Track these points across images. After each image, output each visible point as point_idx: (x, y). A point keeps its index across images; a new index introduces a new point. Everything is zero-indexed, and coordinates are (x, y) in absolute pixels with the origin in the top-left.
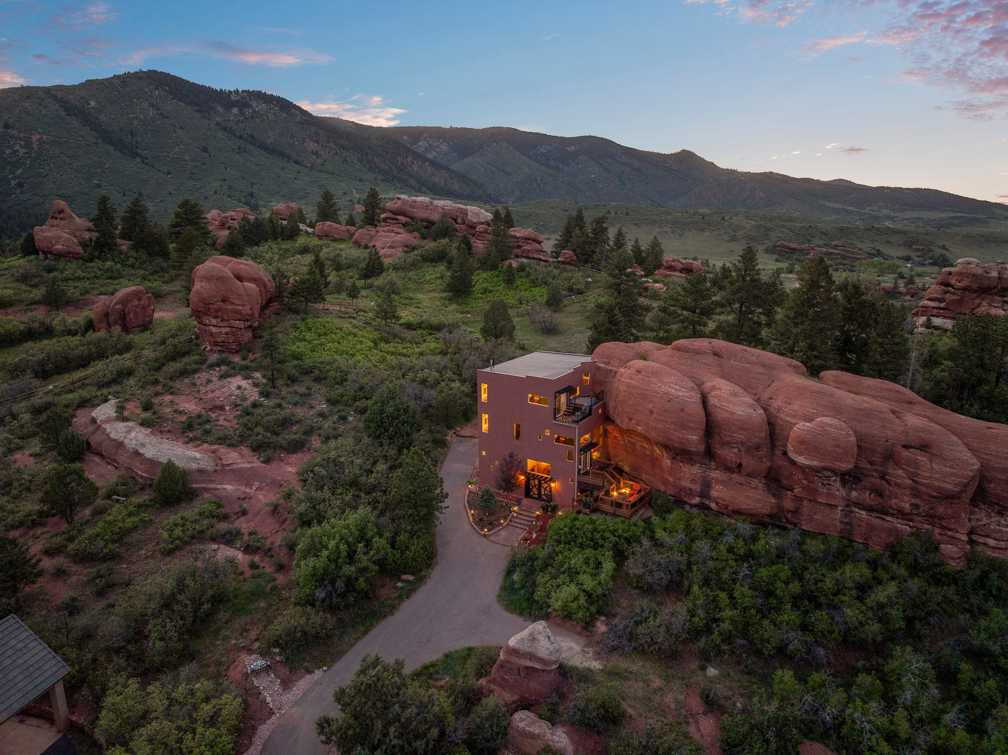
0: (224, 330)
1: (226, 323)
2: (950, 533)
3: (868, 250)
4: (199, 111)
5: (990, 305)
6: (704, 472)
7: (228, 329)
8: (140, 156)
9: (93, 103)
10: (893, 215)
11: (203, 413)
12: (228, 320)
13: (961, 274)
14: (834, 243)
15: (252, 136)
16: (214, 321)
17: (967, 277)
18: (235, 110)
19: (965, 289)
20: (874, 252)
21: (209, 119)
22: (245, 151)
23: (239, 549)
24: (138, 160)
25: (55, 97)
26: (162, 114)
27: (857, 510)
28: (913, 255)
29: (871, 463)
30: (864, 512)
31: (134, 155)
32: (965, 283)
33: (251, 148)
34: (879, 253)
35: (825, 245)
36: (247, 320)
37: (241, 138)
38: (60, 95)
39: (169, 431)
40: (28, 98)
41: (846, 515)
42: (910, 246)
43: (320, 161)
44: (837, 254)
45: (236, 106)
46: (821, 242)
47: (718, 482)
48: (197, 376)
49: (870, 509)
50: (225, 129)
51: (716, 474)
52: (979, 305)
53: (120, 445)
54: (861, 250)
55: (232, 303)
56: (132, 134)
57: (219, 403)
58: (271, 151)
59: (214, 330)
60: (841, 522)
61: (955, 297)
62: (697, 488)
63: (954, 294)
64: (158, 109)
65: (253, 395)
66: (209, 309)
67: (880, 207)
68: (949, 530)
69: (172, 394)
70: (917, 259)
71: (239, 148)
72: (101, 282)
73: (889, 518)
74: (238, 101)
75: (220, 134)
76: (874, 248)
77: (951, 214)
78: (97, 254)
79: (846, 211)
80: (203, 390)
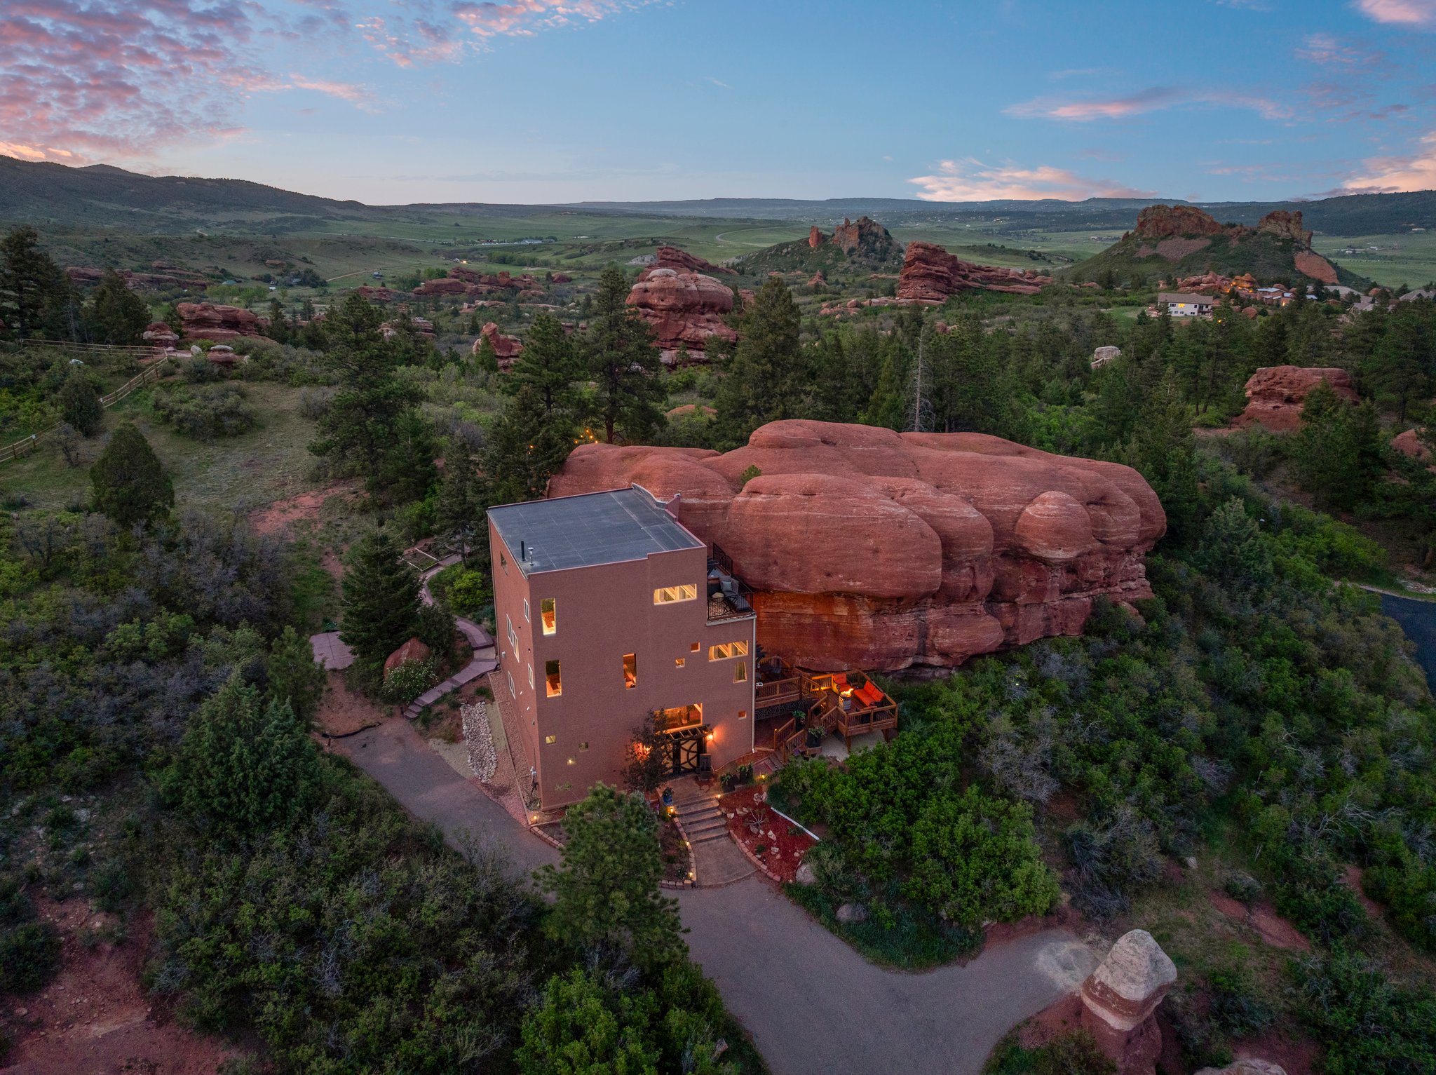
3: (208, 271)
5: (696, 326)
6: (917, 617)
10: (201, 218)
13: (662, 290)
14: (155, 264)
17: (670, 293)
19: (671, 309)
20: (217, 273)
28: (272, 272)
32: (669, 302)
34: (225, 275)
35: (143, 268)
42: (263, 261)
44: (168, 280)
46: (135, 264)
47: (937, 624)
52: (685, 328)
54: (198, 271)
61: (657, 321)
62: (912, 644)
63: (655, 316)
67: (179, 208)
70: (278, 278)
76: (216, 268)
77: (278, 215)
79: (131, 214)
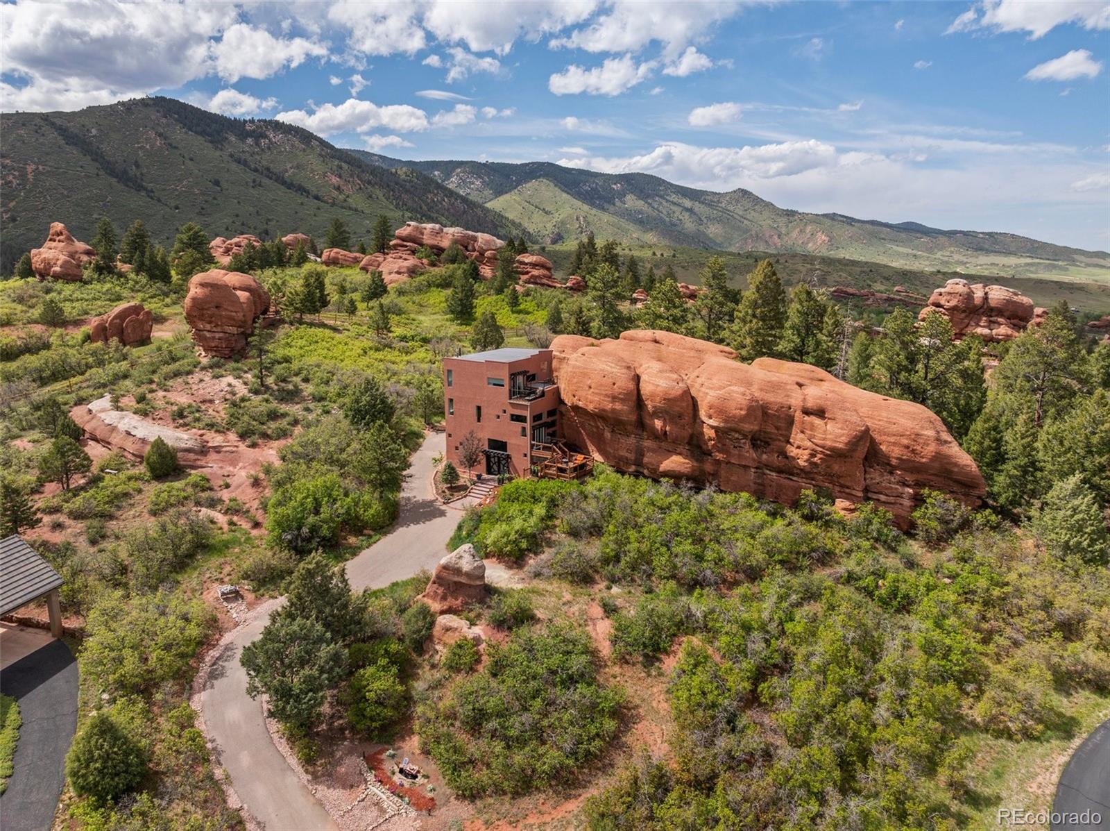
0: (217, 335)
1: (219, 329)
2: (847, 491)
4: (211, 142)
6: (638, 442)
7: (221, 335)
8: (145, 189)
9: (94, 132)
10: (965, 260)
11: (194, 404)
12: (221, 326)
14: (896, 289)
15: (268, 169)
16: (208, 327)
18: (250, 141)
21: (221, 150)
22: (260, 185)
23: (220, 511)
24: (143, 193)
25: (53, 124)
26: (170, 145)
27: (768, 472)
29: (777, 428)
30: (774, 474)
31: (140, 188)
33: (266, 181)
35: (887, 291)
36: (240, 327)
37: (256, 170)
38: (58, 122)
39: (161, 419)
40: (24, 125)
41: (758, 477)
43: (342, 197)
44: (898, 300)
45: (252, 137)
46: (882, 288)
47: (649, 450)
48: (190, 377)
49: (780, 471)
50: (239, 161)
51: (647, 443)
53: (113, 429)
55: (226, 309)
56: (138, 166)
57: (209, 397)
58: (290, 186)
59: (208, 335)
60: (755, 483)
62: (632, 456)
64: (165, 138)
65: (242, 390)
66: (203, 315)
67: (952, 252)
68: (848, 488)
69: (165, 390)
71: (254, 181)
72: (99, 303)
73: (795, 478)
74: (254, 131)
75: (234, 166)
77: (1028, 261)
78: (96, 276)
80: (195, 387)
